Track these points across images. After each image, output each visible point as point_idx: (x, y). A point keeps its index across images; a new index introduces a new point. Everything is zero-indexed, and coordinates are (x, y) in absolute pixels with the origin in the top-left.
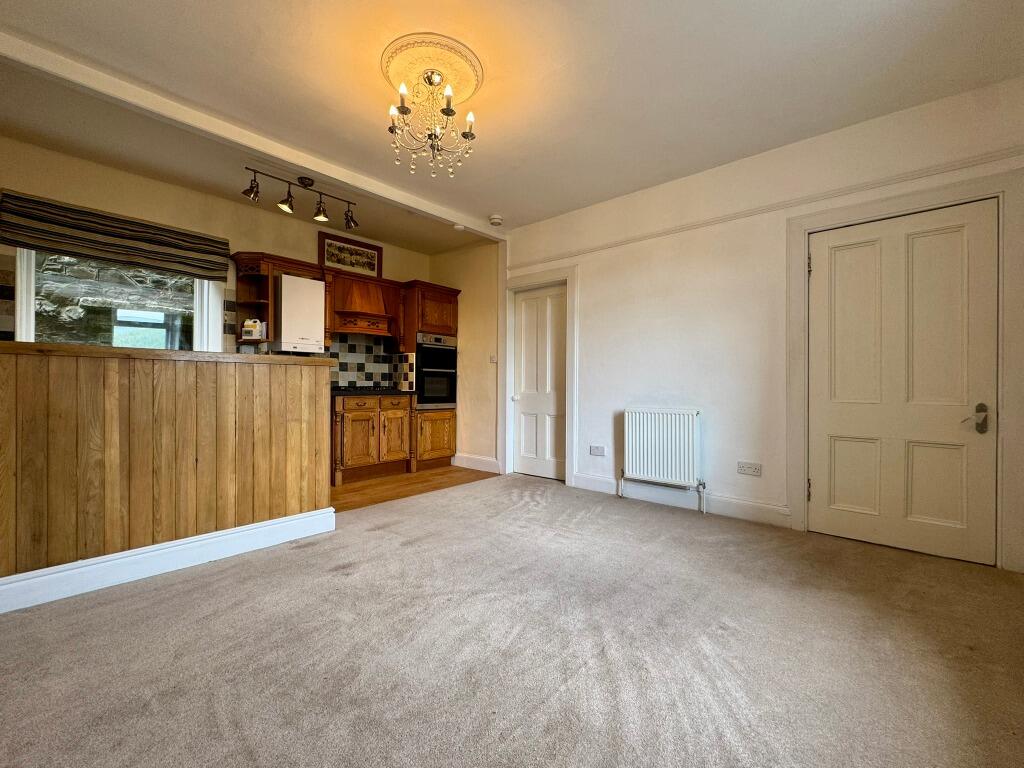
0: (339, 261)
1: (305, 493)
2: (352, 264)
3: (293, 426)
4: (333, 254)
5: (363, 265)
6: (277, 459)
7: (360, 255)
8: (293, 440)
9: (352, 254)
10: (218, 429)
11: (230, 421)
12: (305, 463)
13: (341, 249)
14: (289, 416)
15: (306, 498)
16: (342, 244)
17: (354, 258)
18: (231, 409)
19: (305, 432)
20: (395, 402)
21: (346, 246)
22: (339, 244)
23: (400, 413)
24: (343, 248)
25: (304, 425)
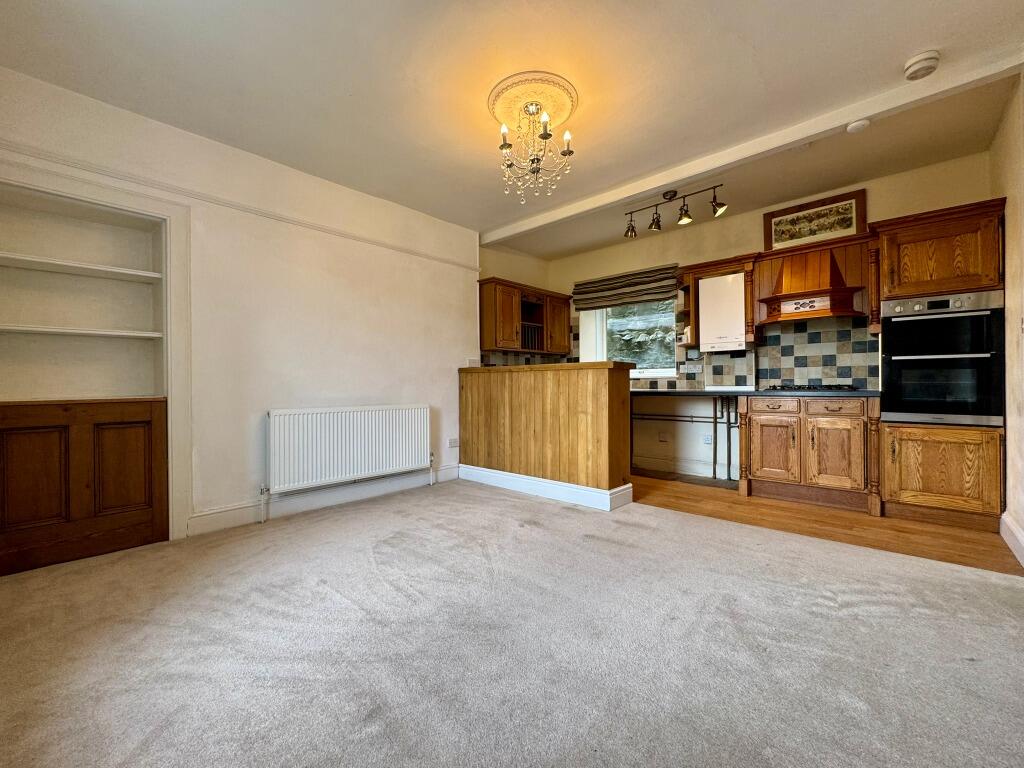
0: (792, 237)
1: (590, 471)
2: (813, 232)
3: (582, 416)
4: (783, 232)
5: (831, 227)
6: (573, 439)
7: (823, 216)
8: (582, 428)
9: (810, 221)
10: (544, 413)
11: (549, 407)
12: (590, 448)
13: (793, 222)
14: (580, 409)
15: (590, 475)
16: (794, 216)
17: (814, 225)
18: (549, 401)
19: (590, 422)
20: (834, 406)
21: (801, 214)
22: (790, 217)
23: (843, 424)
24: (798, 219)
25: (589, 418)
